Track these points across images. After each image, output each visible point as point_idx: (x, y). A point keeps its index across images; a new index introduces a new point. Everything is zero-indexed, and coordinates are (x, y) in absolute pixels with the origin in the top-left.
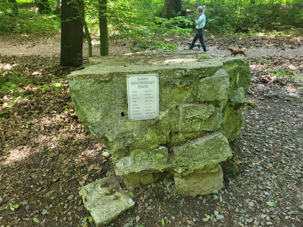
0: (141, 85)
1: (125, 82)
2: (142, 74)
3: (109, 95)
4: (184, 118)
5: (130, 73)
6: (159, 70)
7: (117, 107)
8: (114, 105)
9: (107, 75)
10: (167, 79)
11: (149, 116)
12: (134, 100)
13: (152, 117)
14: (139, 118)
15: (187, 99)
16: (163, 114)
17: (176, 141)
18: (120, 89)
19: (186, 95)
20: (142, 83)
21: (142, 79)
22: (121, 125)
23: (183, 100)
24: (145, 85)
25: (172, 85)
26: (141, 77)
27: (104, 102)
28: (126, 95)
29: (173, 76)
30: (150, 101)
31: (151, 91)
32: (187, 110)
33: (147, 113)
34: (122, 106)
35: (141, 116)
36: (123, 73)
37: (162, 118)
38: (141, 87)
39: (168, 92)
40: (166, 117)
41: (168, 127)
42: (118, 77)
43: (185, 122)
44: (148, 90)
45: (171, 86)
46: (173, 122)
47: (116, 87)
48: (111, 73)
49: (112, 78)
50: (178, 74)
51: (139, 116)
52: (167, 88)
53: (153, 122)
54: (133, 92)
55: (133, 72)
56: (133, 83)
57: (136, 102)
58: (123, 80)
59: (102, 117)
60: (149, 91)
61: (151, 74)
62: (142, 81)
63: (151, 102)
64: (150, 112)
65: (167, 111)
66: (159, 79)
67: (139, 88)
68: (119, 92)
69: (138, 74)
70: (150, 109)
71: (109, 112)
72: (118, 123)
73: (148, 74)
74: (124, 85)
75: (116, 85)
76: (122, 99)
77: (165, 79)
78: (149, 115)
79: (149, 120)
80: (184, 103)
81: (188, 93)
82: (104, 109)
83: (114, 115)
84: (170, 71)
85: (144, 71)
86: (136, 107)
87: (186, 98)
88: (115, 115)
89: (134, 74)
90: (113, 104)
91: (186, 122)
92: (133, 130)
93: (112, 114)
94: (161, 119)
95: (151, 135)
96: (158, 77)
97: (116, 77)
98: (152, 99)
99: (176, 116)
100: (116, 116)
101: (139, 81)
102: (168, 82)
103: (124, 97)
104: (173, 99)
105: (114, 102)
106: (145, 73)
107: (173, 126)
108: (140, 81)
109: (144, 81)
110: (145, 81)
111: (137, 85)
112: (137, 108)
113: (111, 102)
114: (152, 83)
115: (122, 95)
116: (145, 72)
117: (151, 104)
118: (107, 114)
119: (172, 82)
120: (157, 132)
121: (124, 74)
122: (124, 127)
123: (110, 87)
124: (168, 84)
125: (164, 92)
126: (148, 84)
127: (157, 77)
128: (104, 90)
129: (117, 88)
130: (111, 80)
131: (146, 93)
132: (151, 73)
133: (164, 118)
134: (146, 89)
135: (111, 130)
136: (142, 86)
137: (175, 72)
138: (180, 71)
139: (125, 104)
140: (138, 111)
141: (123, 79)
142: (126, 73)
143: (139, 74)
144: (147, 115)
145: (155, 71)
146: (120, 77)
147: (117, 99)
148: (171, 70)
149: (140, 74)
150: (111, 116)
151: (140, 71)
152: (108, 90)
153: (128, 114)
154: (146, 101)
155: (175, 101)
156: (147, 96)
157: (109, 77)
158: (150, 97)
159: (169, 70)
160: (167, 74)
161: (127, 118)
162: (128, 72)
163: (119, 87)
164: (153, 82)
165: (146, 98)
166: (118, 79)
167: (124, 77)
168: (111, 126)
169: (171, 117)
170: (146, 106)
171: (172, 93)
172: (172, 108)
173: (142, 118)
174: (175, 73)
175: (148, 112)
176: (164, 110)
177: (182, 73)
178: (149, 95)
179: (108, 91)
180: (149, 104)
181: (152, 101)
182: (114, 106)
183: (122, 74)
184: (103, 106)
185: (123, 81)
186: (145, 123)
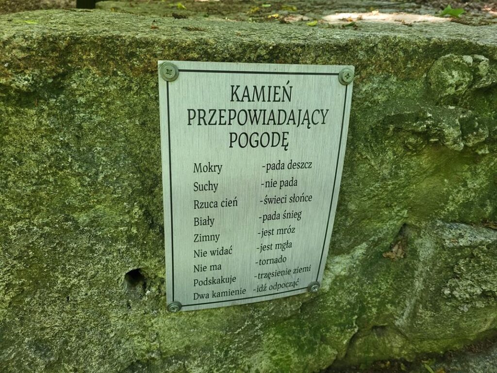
0: (250, 128)
1: (151, 106)
2: (259, 59)
3: (47, 182)
4: (439, 291)
5: (181, 52)
6: (358, 44)
7: (100, 247)
8: (82, 232)
9: (22, 49)
10: (392, 97)
11: (277, 286)
12: (203, 214)
13: (290, 288)
14: (224, 298)
15: (467, 205)
16: (341, 265)
17: (372, 355)
18: (121, 143)
19: (465, 185)
20: (253, 117)
21: (259, 93)
22: (123, 331)
23: (442, 208)
24: (271, 128)
25: (415, 133)
26: (250, 81)
27: (19, 220)
28: (157, 180)
29: (419, 85)
30: (287, 216)
31: (302, 166)
32: (461, 262)
33: (267, 276)
34: (130, 238)
35: (234, 286)
36: (138, 43)
37: (334, 282)
38: (249, 140)
39: (386, 172)
40: (347, 278)
41: (354, 315)
42: (104, 73)
43: (437, 309)
44: (285, 157)
45: (412, 140)
46: (378, 296)
47: (93, 131)
48: (56, 39)
49: (63, 75)
50: (455, 73)
51: (225, 287)
52: (383, 150)
53: (290, 308)
54: (198, 168)
55: (201, 42)
56: (197, 116)
57: (209, 221)
58: (137, 93)
59: (12, 294)
60: (292, 166)
61: (312, 68)
62: (259, 105)
63: (293, 222)
64: (281, 266)
65: (360, 251)
66: (353, 101)
67: (235, 145)
68: (116, 161)
69: (232, 59)
70: (287, 253)
71: (54, 269)
72: (107, 324)
73: (294, 68)
74: (143, 124)
75: (97, 119)
76: (131, 199)
77: (381, 98)
78: (273, 280)
79: (270, 301)
80: (445, 220)
81: (475, 175)
82: (19, 258)
83: (84, 289)
84: (409, 57)
85: (272, 42)
86: (208, 246)
87: (460, 198)
88: (91, 285)
89: (209, 57)
90: (77, 227)
91: (443, 307)
92: (188, 348)
93: (75, 281)
94: (327, 288)
95: (274, 353)
96: (350, 87)
97: (94, 70)
98: (299, 206)
99: (393, 270)
100: (95, 290)
101: (238, 106)
102: (400, 118)
103: (141, 193)
104: (396, 199)
105: (83, 218)
106: (276, 54)
107: (374, 310)
108: (246, 105)
109: (266, 106)
110: (276, 106)
111: (223, 131)
112: (213, 253)
113: (67, 220)
114: (309, 120)
115: (130, 180)
116: (276, 47)
117: (292, 230)
118: (41, 282)
119: (417, 119)
120: (303, 338)
121: (141, 51)
122: (143, 336)
123: (52, 131)
124: (397, 130)
125: (364, 168)
126: (290, 128)
127: (346, 84)
128: (11, 149)
129: (100, 136)
130: (57, 88)
131: (275, 175)
132: (314, 62)
133: (338, 281)
134: (275, 154)
135: (69, 362)
136: (255, 138)
137: (439, 63)
138: (469, 59)
139: (152, 226)
140: (220, 267)
141: (136, 89)
142: (158, 49)
143: (239, 60)
144: (264, 281)
145: (339, 47)
146: (115, 74)
147: (99, 202)
148: (415, 52)
149: (249, 60)
150: (66, 293)
151: (246, 40)
152: (35, 148)
153: (163, 281)
154: (268, 218)
155: (405, 208)
156: (274, 192)
157: (38, 65)
158: (294, 199)
159: (405, 51)
160: (396, 74)
161: (158, 299)
162: (171, 44)
163: (116, 132)
164: (318, 118)
165: (271, 202)
166: (106, 84)
167: (146, 71)
168: (66, 342)
169: (372, 274)
170: (266, 241)
171: (402, 173)
172: (381, 235)
173: (236, 297)
174: (435, 68)
175: (271, 268)
176: (347, 251)
177: (474, 71)
178: (288, 184)
179: (34, 156)
180: (282, 231)
181: (298, 215)
182: (84, 241)
183: (133, 55)
184: (13, 237)
185: (136, 98)
186: (252, 316)
